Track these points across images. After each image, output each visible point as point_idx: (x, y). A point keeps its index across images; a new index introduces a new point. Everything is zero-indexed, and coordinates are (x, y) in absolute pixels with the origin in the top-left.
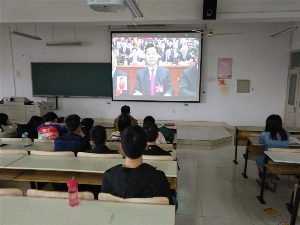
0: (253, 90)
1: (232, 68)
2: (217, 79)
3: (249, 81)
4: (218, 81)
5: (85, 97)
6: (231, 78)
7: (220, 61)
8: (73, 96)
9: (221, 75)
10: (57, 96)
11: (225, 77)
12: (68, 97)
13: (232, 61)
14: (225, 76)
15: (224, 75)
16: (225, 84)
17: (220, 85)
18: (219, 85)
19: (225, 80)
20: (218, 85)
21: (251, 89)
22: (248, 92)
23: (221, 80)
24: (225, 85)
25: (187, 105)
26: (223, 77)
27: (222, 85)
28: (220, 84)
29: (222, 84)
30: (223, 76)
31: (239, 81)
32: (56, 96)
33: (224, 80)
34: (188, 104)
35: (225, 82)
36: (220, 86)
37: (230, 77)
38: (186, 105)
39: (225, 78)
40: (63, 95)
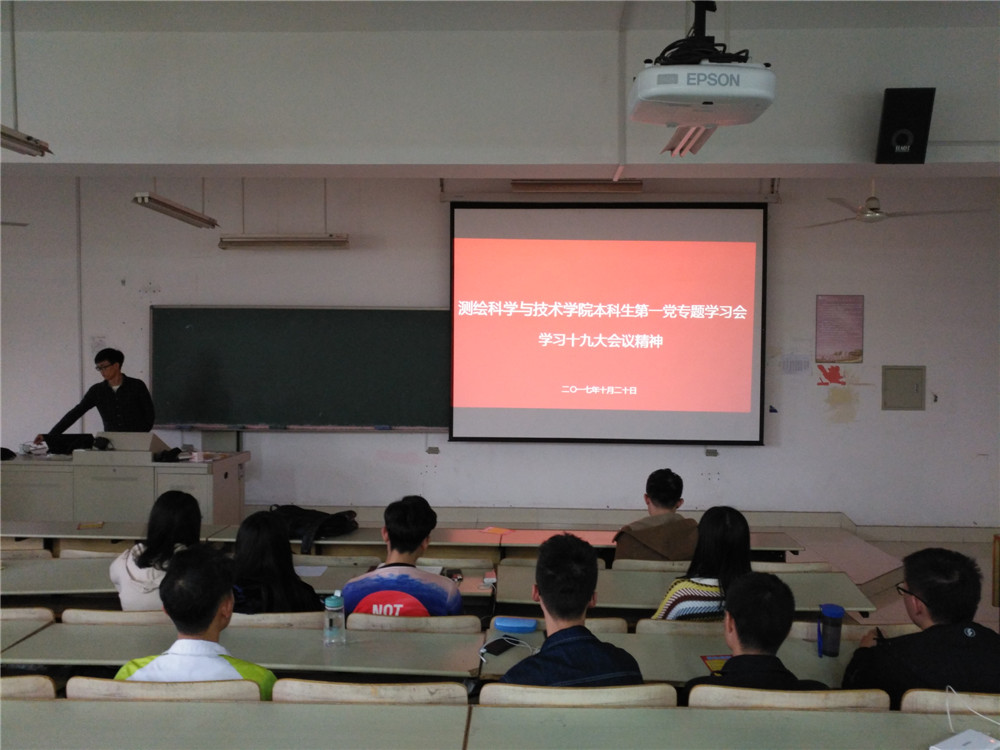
0: (936, 400)
1: (863, 327)
2: (815, 366)
3: (921, 370)
4: (819, 372)
5: (348, 428)
6: (862, 362)
7: (823, 302)
8: (301, 424)
9: (828, 351)
10: (244, 428)
11: (840, 358)
12: (285, 428)
13: (863, 303)
14: (840, 353)
15: (838, 351)
16: (841, 380)
17: (827, 384)
18: (822, 384)
19: (841, 365)
20: (819, 384)
21: (929, 398)
22: (920, 406)
23: (827, 366)
24: (844, 383)
25: (715, 453)
26: (835, 358)
27: (832, 385)
28: (825, 380)
29: (831, 381)
30: (836, 354)
31: (887, 371)
32: (240, 425)
33: (837, 368)
34: (720, 449)
35: (841, 373)
36: (823, 386)
37: (857, 356)
38: (710, 453)
39: (840, 361)
40: (267, 423)
